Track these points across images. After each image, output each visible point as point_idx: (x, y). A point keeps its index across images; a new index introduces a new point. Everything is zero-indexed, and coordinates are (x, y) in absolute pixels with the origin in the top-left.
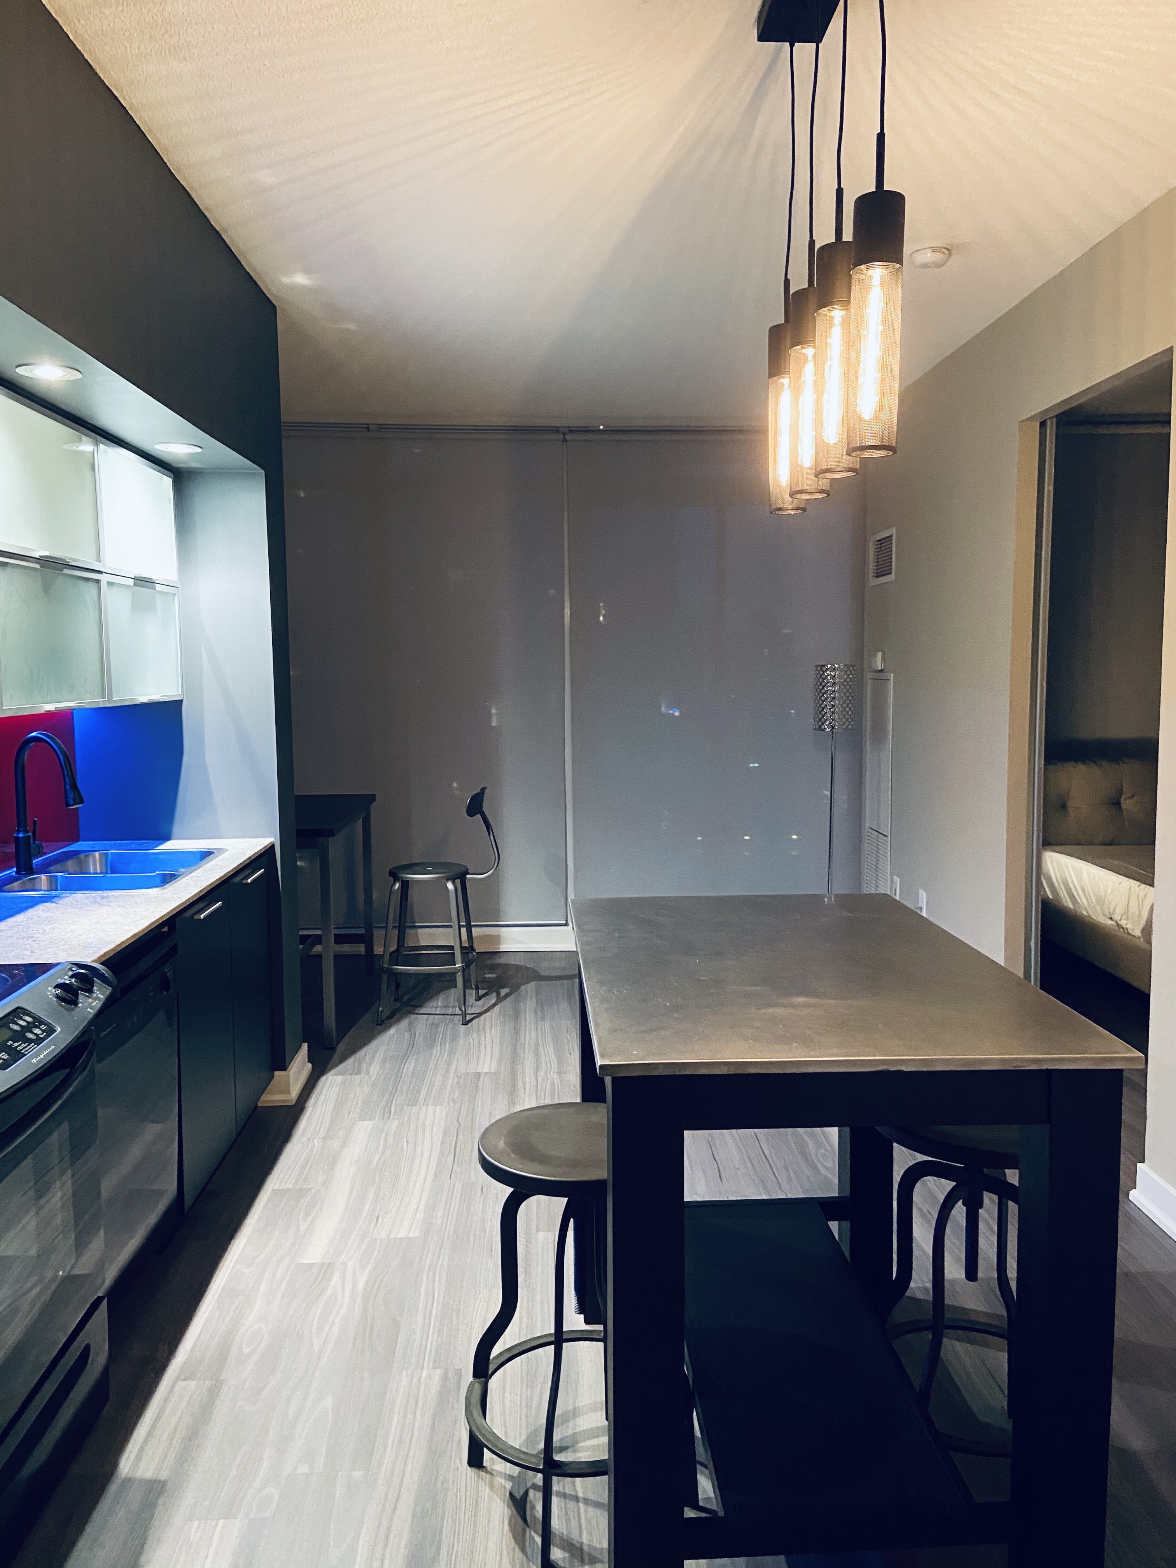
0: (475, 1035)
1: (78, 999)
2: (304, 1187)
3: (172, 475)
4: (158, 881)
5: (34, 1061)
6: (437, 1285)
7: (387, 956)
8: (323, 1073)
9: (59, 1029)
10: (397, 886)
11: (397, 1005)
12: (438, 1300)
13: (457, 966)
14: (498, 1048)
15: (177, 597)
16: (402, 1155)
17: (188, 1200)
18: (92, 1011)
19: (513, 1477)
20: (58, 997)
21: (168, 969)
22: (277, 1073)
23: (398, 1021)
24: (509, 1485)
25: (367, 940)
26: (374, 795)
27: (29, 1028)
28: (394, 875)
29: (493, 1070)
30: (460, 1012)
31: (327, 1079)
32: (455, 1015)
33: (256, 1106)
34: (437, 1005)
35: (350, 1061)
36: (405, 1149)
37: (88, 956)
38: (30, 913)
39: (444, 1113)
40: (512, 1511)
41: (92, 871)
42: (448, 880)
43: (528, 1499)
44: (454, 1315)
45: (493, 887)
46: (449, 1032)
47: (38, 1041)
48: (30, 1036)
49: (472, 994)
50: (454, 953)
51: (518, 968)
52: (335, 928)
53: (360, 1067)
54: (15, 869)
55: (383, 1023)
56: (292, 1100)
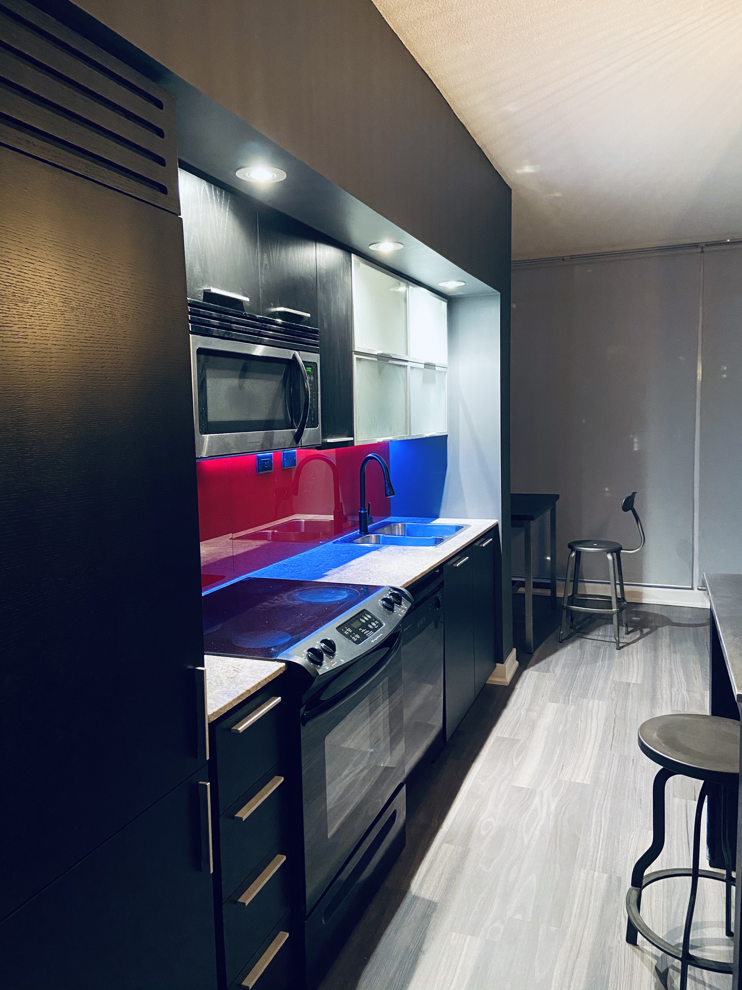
0: (626, 658)
1: (394, 607)
2: (516, 738)
3: (447, 300)
4: (433, 542)
5: (372, 641)
6: (603, 819)
7: (566, 600)
8: (525, 668)
9: (384, 624)
10: (573, 554)
11: (572, 631)
12: (604, 829)
13: (614, 610)
14: (642, 668)
15: (446, 374)
16: (578, 729)
17: (448, 734)
18: (401, 616)
19: (657, 957)
20: (383, 605)
21: (439, 595)
22: (498, 664)
23: (573, 641)
24: (655, 962)
25: (552, 587)
26: (558, 495)
27: (369, 622)
28: (571, 547)
29: (639, 682)
30: (616, 641)
31: (528, 673)
32: (611, 642)
33: (486, 683)
34: (598, 634)
35: (542, 664)
36: (579, 725)
37: (398, 584)
38: (368, 556)
39: (605, 706)
40: (657, 980)
41: (397, 534)
42: (608, 553)
43: (668, 975)
44: (616, 841)
45: (638, 559)
46: (607, 653)
47: (374, 630)
48: (370, 626)
49: (623, 629)
50: (611, 601)
51: (656, 615)
52: (533, 578)
53: (549, 667)
54: (359, 531)
55: (563, 642)
56: (507, 683)
